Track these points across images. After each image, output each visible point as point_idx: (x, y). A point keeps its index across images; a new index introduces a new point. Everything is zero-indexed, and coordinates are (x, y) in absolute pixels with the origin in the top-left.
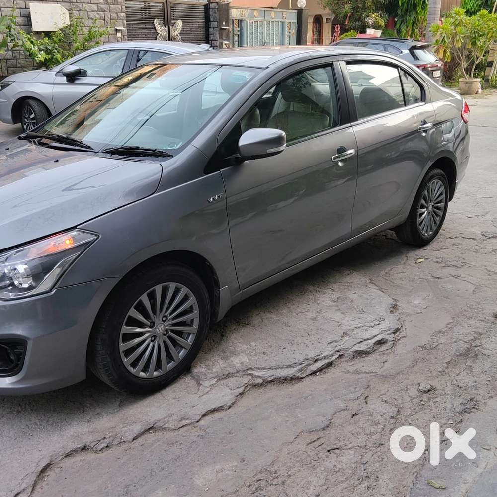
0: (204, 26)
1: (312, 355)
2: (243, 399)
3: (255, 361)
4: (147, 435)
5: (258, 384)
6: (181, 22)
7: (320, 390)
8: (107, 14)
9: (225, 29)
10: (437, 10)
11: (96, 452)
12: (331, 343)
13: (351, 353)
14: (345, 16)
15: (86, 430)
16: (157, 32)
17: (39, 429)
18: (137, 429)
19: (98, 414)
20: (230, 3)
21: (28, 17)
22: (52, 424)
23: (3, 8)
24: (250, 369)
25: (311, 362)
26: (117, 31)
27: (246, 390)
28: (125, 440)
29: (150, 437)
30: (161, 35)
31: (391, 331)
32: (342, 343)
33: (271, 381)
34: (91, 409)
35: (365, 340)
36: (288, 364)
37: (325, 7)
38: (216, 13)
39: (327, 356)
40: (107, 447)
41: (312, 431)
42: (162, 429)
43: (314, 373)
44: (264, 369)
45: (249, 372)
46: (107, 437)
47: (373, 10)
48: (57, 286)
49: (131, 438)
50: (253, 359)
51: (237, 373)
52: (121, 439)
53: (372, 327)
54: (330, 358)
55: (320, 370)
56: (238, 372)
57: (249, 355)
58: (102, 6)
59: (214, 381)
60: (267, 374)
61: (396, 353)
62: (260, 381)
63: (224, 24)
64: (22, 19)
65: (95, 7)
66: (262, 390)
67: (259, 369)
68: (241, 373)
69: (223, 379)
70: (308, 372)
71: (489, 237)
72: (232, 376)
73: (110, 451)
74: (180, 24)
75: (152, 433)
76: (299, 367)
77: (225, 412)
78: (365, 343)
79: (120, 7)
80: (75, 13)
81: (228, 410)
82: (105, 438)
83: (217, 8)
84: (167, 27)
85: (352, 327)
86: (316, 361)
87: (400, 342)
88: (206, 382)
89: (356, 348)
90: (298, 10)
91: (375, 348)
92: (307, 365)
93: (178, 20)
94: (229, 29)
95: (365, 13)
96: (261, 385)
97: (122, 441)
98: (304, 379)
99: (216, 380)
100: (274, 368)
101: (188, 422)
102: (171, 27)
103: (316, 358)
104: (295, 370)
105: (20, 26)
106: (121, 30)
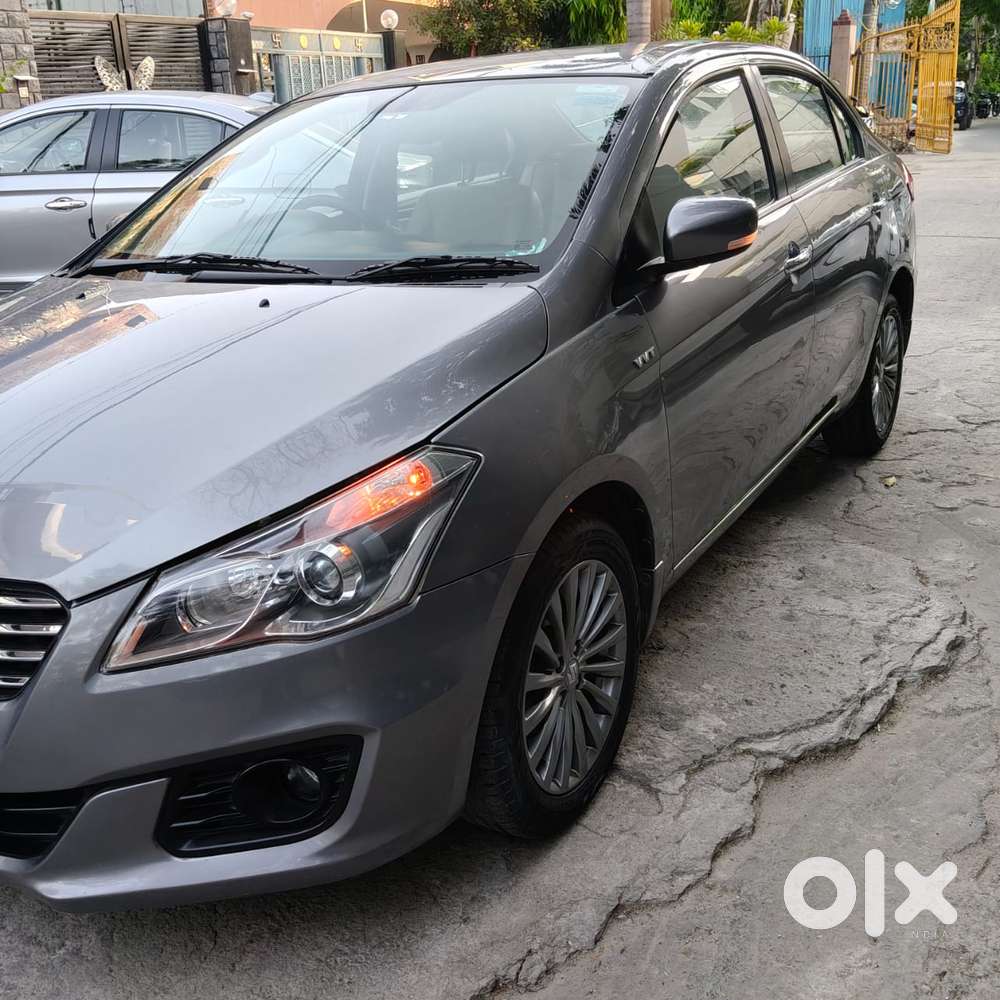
0: (200, 68)
1: (851, 689)
2: (766, 807)
3: (742, 723)
4: (616, 928)
5: (776, 770)
6: (153, 62)
7: (911, 761)
9: (246, 74)
10: (644, 26)
11: (528, 989)
12: (865, 660)
13: (916, 674)
14: (467, 45)
15: (473, 942)
16: (102, 84)
17: (356, 961)
18: (591, 915)
19: (473, 899)
20: (250, 19)
22: (381, 945)
24: (740, 740)
25: (857, 705)
26: (19, 83)
27: (760, 787)
28: (577, 946)
29: (629, 930)
30: (111, 90)
31: (957, 620)
32: (887, 658)
33: (800, 759)
34: (449, 890)
35: (926, 644)
36: (815, 717)
37: (424, 29)
38: (224, 41)
39: (878, 688)
40: (547, 972)
41: (965, 848)
42: (641, 905)
43: (872, 728)
44: (770, 734)
45: (742, 747)
46: (535, 947)
47: (522, 32)
48: (420, 589)
49: (587, 938)
50: (733, 718)
51: (719, 753)
52: (568, 946)
53: (919, 616)
54: (886, 690)
55: (880, 719)
56: (719, 750)
57: (718, 710)
59: (681, 779)
60: (786, 745)
61: (992, 661)
62: (775, 763)
63: (243, 62)
66: (789, 780)
67: (759, 736)
68: (727, 753)
69: (696, 771)
70: (861, 727)
71: (979, 425)
72: (712, 763)
73: (558, 979)
74: (149, 64)
75: (624, 919)
76: (840, 719)
77: (749, 842)
78: (929, 649)
81: (753, 837)
82: (530, 952)
83: (225, 29)
84: (124, 72)
85: (883, 622)
86: (863, 701)
87: (983, 639)
88: (665, 783)
89: (920, 663)
90: (384, 34)
91: (952, 658)
92: (852, 713)
93: (145, 56)
94: (253, 74)
95: (508, 38)
96: (784, 770)
97: (572, 950)
98: (860, 744)
99: (684, 775)
100: (790, 729)
101: (689, 879)
103: (861, 695)
104: (835, 726)
106: (27, 81)
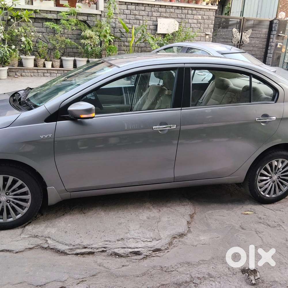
0: (268, 33)
1: (85, 244)
2: (29, 251)
5: (44, 247)
8: (202, 25)
9: (282, 36)
12: (106, 241)
13: (111, 252)
21: (156, 26)
23: (144, 20)
24: (49, 237)
25: (81, 247)
26: (206, 34)
27: (35, 248)
30: (236, 38)
31: (152, 249)
32: (112, 244)
33: (52, 249)
35: (128, 248)
36: (67, 243)
38: (277, 26)
39: (93, 247)
43: (77, 254)
44: (55, 240)
45: (47, 239)
51: (41, 237)
53: (143, 242)
54: (95, 249)
55: (82, 254)
57: (59, 230)
58: (200, 21)
59: (27, 236)
60: (53, 244)
61: (140, 264)
62: (46, 246)
63: (281, 32)
64: (153, 26)
65: (195, 21)
67: (53, 239)
68: (43, 238)
69: (33, 237)
70: (74, 252)
72: (37, 238)
76: (72, 247)
77: (12, 254)
78: (126, 249)
79: (211, 21)
80: (183, 24)
83: (278, 22)
84: (241, 33)
85: (131, 237)
86: (85, 248)
87: (153, 258)
88: (24, 235)
89: (116, 251)
91: (129, 255)
92: (76, 248)
94: (284, 36)
96: (46, 248)
98: (68, 255)
99: (29, 236)
100: (60, 242)
102: (243, 33)
103: (86, 246)
104: (67, 247)
105: (152, 30)
106: (209, 34)
